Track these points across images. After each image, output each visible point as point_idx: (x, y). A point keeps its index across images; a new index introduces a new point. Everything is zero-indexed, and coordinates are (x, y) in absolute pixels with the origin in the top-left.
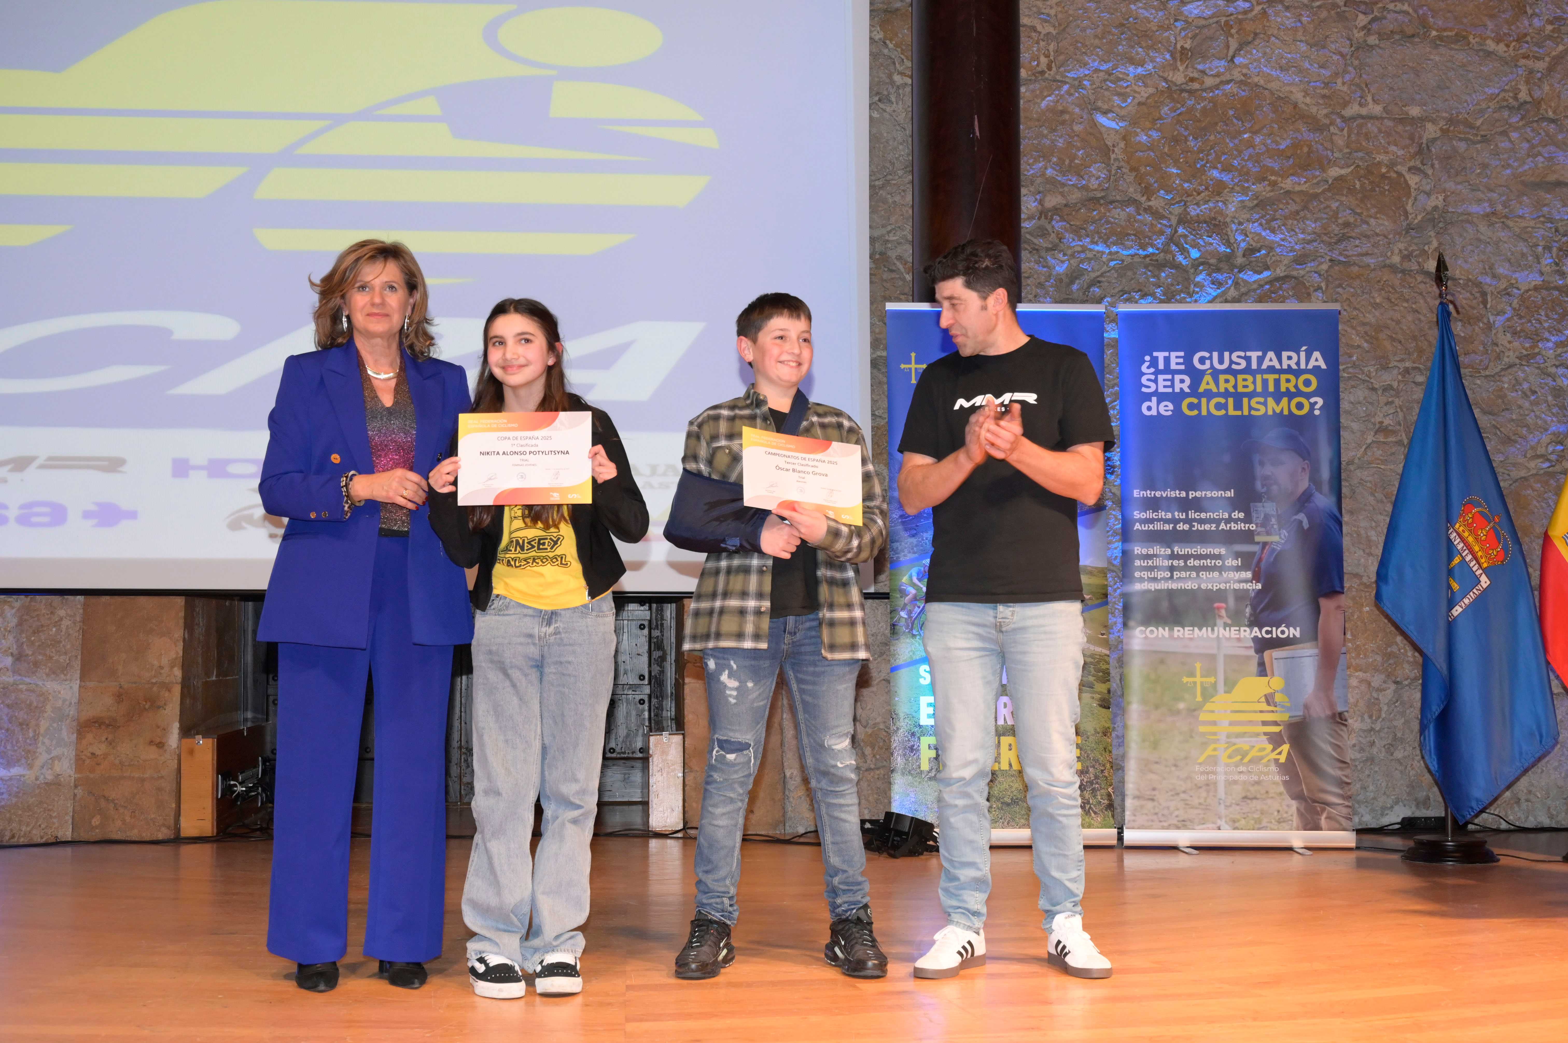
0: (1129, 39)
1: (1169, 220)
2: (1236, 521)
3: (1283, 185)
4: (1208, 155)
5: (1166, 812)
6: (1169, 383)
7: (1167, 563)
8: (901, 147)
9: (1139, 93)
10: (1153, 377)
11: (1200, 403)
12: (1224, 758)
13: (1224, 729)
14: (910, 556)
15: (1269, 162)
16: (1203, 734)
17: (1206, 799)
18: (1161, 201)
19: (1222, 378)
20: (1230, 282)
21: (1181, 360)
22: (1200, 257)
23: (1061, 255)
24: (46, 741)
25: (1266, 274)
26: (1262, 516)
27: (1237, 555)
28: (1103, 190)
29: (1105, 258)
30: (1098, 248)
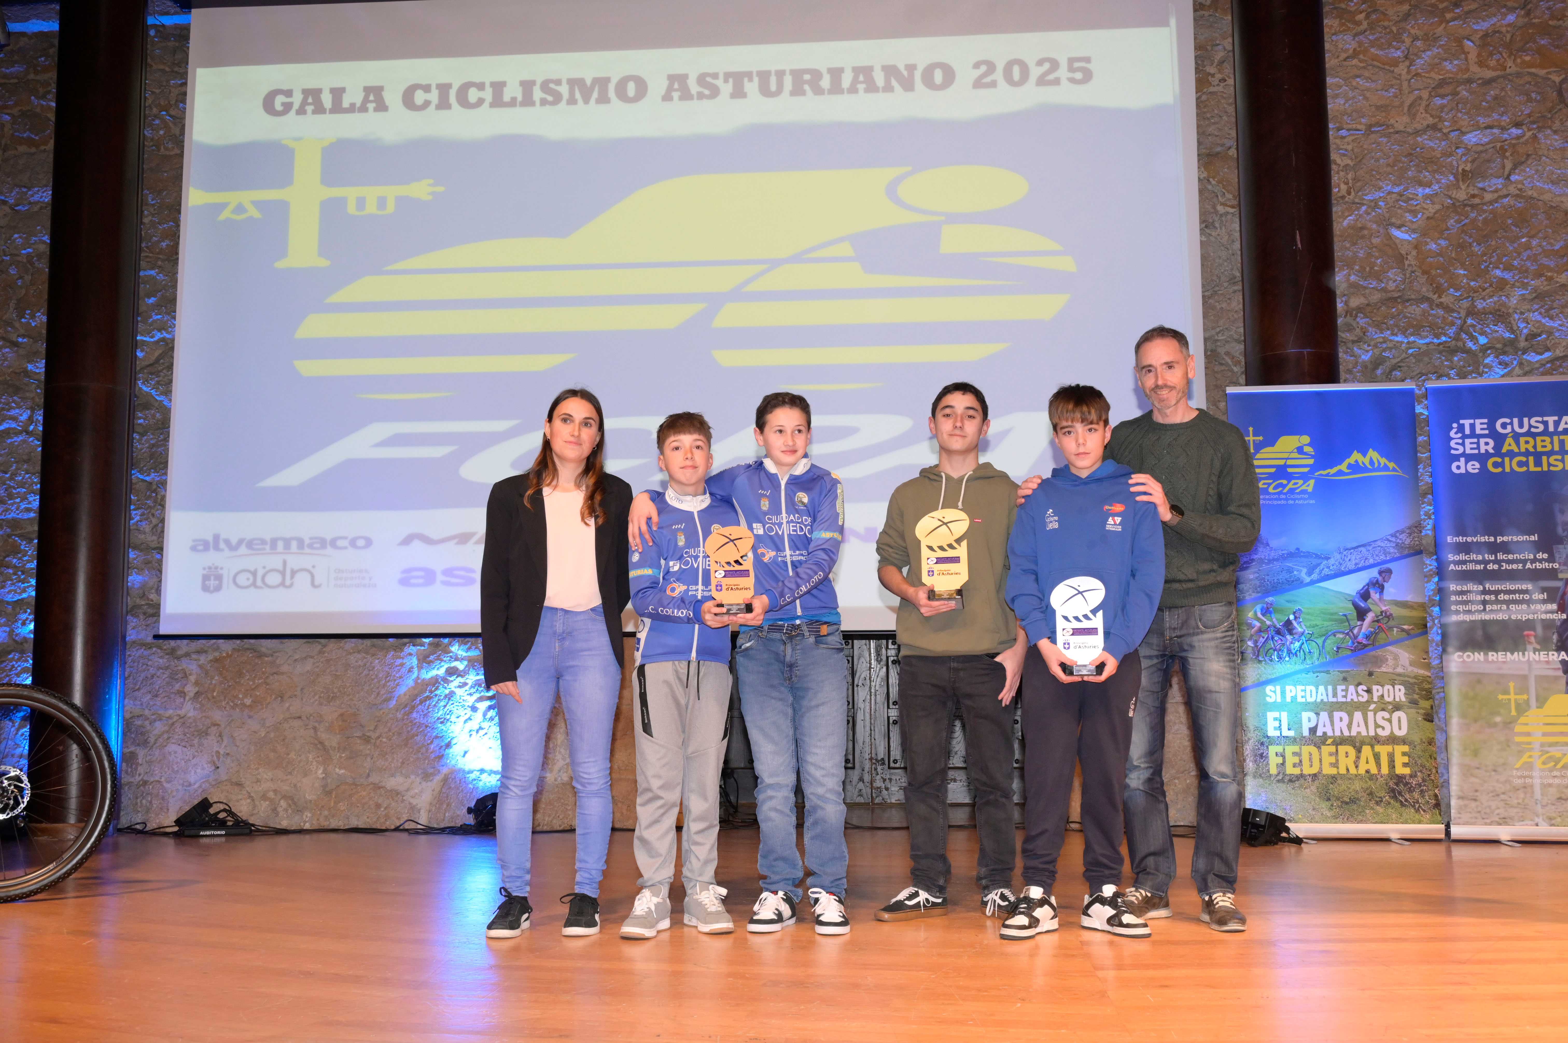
0: (1417, 166)
1: (1459, 313)
2: (1540, 561)
3: (1558, 280)
4: (1490, 258)
5: (1488, 811)
6: (1475, 446)
7: (1479, 598)
8: (1226, 264)
9: (1427, 209)
10: (1460, 441)
11: (1503, 462)
12: (1538, 764)
13: (1537, 739)
14: (1254, 595)
15: (1545, 261)
16: (1519, 744)
17: (1524, 799)
18: (1451, 297)
19: (1522, 440)
20: (1515, 363)
21: (1485, 426)
22: (1487, 343)
23: (1366, 346)
24: (562, 751)
25: (1547, 355)
26: (1564, 556)
27: (1543, 590)
28: (1399, 291)
29: (1404, 346)
30: (1399, 338)
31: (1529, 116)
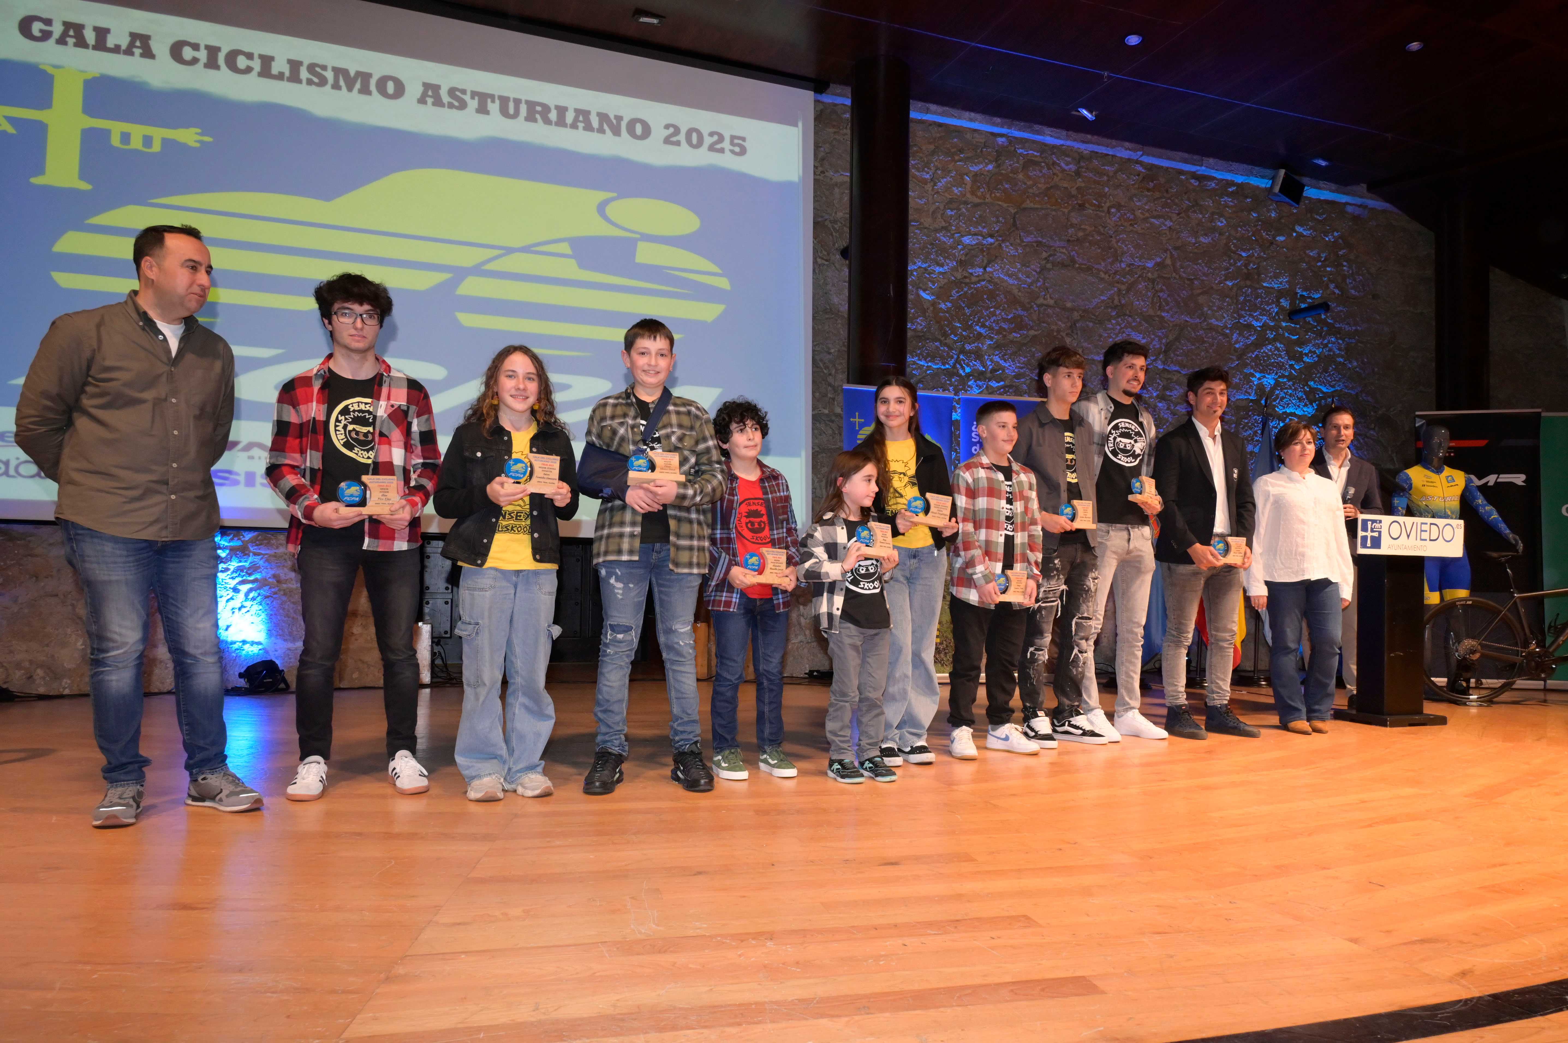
1: (956, 350)
3: (1009, 337)
4: (974, 318)
9: (940, 281)
15: (1003, 324)
18: (952, 340)
22: (971, 372)
25: (1000, 383)
30: (922, 363)
31: (997, 231)
